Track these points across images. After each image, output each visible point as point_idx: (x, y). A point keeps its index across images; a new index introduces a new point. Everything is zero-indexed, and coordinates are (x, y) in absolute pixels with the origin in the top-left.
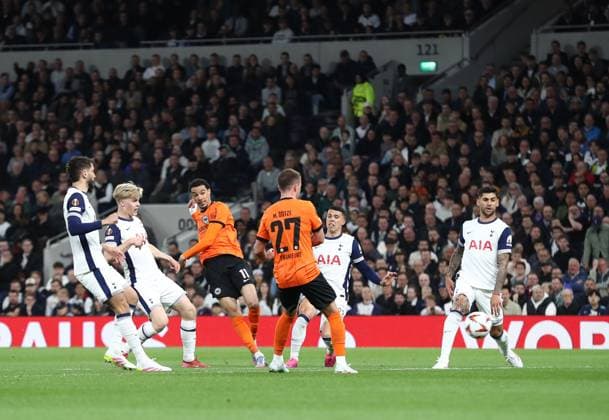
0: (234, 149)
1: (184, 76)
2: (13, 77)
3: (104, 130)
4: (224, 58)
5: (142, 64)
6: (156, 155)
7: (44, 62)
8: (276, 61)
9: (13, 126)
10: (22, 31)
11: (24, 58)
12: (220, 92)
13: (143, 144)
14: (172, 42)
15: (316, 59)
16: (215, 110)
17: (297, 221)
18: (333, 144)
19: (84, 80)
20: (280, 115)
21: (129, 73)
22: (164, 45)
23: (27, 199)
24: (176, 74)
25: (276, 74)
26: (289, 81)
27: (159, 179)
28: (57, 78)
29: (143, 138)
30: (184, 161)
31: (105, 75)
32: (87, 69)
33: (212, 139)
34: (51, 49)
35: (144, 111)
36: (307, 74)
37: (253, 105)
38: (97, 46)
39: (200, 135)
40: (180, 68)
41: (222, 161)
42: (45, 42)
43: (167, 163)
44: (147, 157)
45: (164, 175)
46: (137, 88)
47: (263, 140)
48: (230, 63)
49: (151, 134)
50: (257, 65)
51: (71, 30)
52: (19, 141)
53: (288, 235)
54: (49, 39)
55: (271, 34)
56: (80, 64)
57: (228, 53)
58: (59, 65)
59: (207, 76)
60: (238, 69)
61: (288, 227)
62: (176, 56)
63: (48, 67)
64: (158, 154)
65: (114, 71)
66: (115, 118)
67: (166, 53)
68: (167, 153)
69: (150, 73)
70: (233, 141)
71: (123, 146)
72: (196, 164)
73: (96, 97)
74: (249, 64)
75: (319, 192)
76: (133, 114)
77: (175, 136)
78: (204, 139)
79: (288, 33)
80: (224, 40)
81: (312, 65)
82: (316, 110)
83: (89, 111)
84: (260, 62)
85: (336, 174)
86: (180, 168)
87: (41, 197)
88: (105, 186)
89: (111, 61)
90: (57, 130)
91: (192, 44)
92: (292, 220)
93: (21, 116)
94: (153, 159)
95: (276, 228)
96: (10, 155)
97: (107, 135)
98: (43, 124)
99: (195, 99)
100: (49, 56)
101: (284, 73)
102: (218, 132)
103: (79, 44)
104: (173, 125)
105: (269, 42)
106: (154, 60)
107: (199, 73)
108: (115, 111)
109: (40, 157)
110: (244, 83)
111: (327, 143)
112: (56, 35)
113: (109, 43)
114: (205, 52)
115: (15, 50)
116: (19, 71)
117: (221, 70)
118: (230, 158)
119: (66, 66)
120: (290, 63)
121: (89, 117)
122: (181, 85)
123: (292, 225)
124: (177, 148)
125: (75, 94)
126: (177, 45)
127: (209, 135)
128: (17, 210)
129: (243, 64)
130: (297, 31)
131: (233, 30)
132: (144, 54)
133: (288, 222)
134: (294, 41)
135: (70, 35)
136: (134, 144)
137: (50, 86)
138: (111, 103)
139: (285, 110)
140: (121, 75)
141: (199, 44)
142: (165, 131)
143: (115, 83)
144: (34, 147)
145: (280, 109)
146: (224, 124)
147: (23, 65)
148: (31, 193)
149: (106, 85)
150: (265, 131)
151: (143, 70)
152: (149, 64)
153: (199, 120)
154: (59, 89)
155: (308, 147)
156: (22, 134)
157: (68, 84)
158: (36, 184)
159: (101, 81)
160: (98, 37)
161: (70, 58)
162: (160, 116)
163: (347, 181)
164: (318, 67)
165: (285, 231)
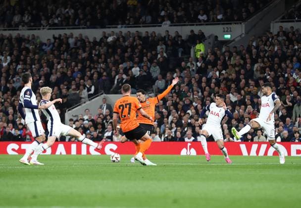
0: (145, 71)
1: (124, 41)
2: (53, 40)
3: (91, 63)
4: (141, 33)
5: (107, 36)
6: (113, 74)
7: (66, 34)
8: (163, 34)
9: (53, 61)
10: (56, 21)
11: (57, 33)
12: (140, 47)
13: (107, 69)
14: (119, 26)
15: (180, 34)
16: (137, 55)
17: (130, 104)
18: (187, 69)
19: (82, 42)
20: (165, 57)
21: (101, 39)
22: (116, 27)
23: (58, 92)
24: (121, 40)
25: (163, 40)
26: (169, 42)
27: (114, 84)
28: (71, 41)
29: (107, 66)
30: (124, 76)
31: (91, 40)
32: (84, 38)
33: (136, 67)
34: (68, 29)
35: (108, 56)
36: (176, 40)
37: (153, 52)
38: (88, 28)
39: (131, 65)
40: (123, 37)
41: (141, 76)
42: (66, 26)
43: (117, 77)
44: (109, 74)
45: (116, 82)
46: (105, 45)
47: (158, 67)
48: (144, 35)
49: (110, 65)
50: (155, 36)
51: (77, 21)
52: (55, 67)
53: (126, 110)
54: (68, 25)
55: (161, 22)
56: (81, 35)
57: (143, 31)
58: (72, 36)
59: (134, 40)
60: (147, 38)
61: (126, 107)
62: (121, 32)
63: (68, 36)
64: (113, 73)
65: (95, 38)
66: (95, 58)
67: (117, 30)
68: (117, 73)
69: (110, 39)
70: (145, 68)
71: (99, 70)
72: (129, 77)
73: (87, 49)
74: (152, 35)
75: (181, 89)
76: (103, 56)
77: (121, 66)
78: (133, 67)
79: (168, 22)
80: (141, 25)
81: (179, 36)
82: (180, 55)
83: (84, 55)
84: (157, 35)
85: (189, 82)
86: (123, 79)
87: (64, 91)
88: (91, 87)
89: (94, 34)
90: (71, 63)
91: (128, 27)
92: (128, 104)
93: (55, 57)
94: (112, 76)
95: (121, 108)
96: (51, 73)
97: (92, 65)
98: (65, 60)
99: (129, 50)
100: (68, 32)
101: (167, 39)
102: (138, 64)
103: (81, 27)
104: (120, 61)
105: (161, 26)
106: (112, 34)
107: (131, 39)
108: (95, 55)
109: (64, 74)
110: (150, 43)
111: (184, 69)
112: (71, 23)
113: (93, 26)
114: (133, 30)
115: (53, 29)
116: (55, 38)
117: (140, 37)
118: (144, 75)
119: (74, 36)
120: (169, 35)
121: (84, 57)
122: (123, 44)
123: (128, 106)
124: (121, 71)
125: (78, 48)
126: (122, 27)
127: (135, 65)
128: (54, 96)
129: (149, 35)
130: (172, 22)
131: (145, 21)
132: (108, 31)
133: (126, 105)
134: (171, 26)
135: (76, 23)
136: (103, 69)
137: (68, 44)
138: (94, 52)
139: (167, 55)
140: (98, 40)
141: (131, 27)
142: (116, 64)
143: (95, 43)
144: (61, 70)
145: (165, 55)
146: (141, 61)
147: (57, 36)
149: (92, 44)
150: (158, 64)
151: (107, 38)
152: (110, 35)
153: (131, 59)
154: (72, 46)
155: (177, 70)
156: (56, 65)
157: (76, 44)
158: (62, 86)
159: (89, 42)
160: (88, 23)
161: (77, 33)
162: (114, 58)
163: (193, 85)
164: (181, 37)
165: (125, 109)
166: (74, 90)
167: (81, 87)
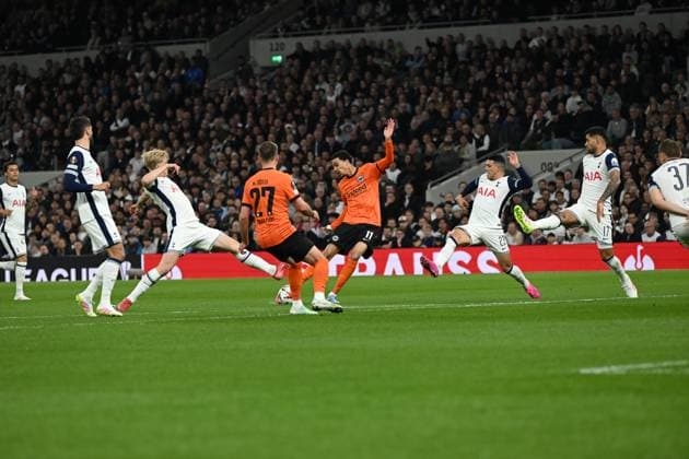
0: (591, 104)
1: (561, 45)
2: (425, 49)
3: (489, 91)
4: (594, 29)
5: (529, 36)
6: (527, 111)
7: (451, 37)
8: (636, 30)
9: (419, 90)
10: (436, 12)
11: (434, 34)
12: (587, 57)
13: (519, 104)
14: (554, 17)
15: (667, 26)
16: (581, 72)
17: (272, 190)
18: (672, 97)
19: (480, 49)
20: (633, 74)
21: (519, 43)
22: (548, 20)
23: (419, 150)
24: (554, 43)
25: (636, 40)
26: (644, 45)
27: (528, 130)
28: (461, 48)
29: (520, 96)
30: (549, 115)
31: (498, 45)
32: (485, 40)
33: (575, 96)
34: (456, 25)
35: (524, 75)
36: (661, 38)
37: (612, 66)
38: (494, 22)
39: (566, 93)
40: (559, 38)
41: (580, 113)
42: (453, 20)
43: (535, 117)
44: (520, 112)
45: (532, 128)
46: (522, 56)
47: (616, 95)
48: (599, 32)
49: (526, 92)
50: (621, 34)
51: (475, 10)
52: (422, 101)
53: (264, 200)
54: (456, 18)
55: (634, 7)
56: (479, 37)
57: (598, 24)
58: (462, 38)
59: (579, 43)
60: (605, 37)
61: (264, 195)
62: (556, 29)
63: (455, 40)
64: (529, 109)
65: (505, 42)
66: (500, 81)
67: (546, 26)
68: (536, 108)
69: (535, 43)
70: (590, 96)
71: (502, 103)
72: (557, 117)
73: (487, 63)
74: (614, 30)
75: (654, 137)
76: (514, 77)
77: (544, 94)
78: (569, 96)
79: (648, 6)
80: (595, 14)
81: (665, 32)
82: (664, 69)
83: (480, 75)
84: (624, 31)
85: (671, 122)
86: (545, 120)
87: (429, 148)
88: (482, 137)
89: (504, 34)
90: (451, 93)
91: (570, 18)
92: (268, 188)
93: (425, 81)
94: (525, 114)
95: (255, 194)
96: (414, 114)
97: (492, 95)
98: (442, 88)
99: (566, 63)
100: (455, 31)
101: (642, 38)
102: (581, 91)
103: (481, 21)
104: (545, 85)
105: (633, 14)
106: (538, 32)
107: (573, 42)
108: (501, 75)
109: (435, 114)
110: (608, 49)
111: (667, 96)
112: (462, 15)
113: (504, 18)
114: (578, 24)
115: (428, 27)
116: (430, 44)
117: (591, 38)
118: (589, 111)
119: (467, 39)
120: (647, 31)
121: (479, 81)
122: (558, 52)
123: (267, 193)
124: (544, 104)
125: (471, 63)
126: (559, 18)
127: (573, 93)
128: (407, 159)
129: (610, 32)
130: (654, 5)
131: (604, 6)
132: (531, 27)
133: (264, 189)
134: (651, 13)
135: (474, 14)
136: (512, 102)
137: (454, 55)
138: (498, 68)
139: (639, 70)
140: (511, 45)
141: (576, 18)
142: (536, 91)
143: (505, 51)
144: (431, 106)
145: (634, 70)
146: (586, 83)
147: (434, 40)
148: (422, 145)
149: (497, 54)
150: (618, 88)
151: (529, 41)
152: (534, 36)
153: (568, 81)
154: (461, 58)
155: (652, 100)
156: (423, 96)
157: (468, 54)
158: (426, 137)
159: (494, 50)
160: (495, 14)
161: (471, 33)
162: (536, 77)
163: (677, 128)
164: (669, 34)
165: (261, 198)
166: (448, 144)
167: (463, 139)
